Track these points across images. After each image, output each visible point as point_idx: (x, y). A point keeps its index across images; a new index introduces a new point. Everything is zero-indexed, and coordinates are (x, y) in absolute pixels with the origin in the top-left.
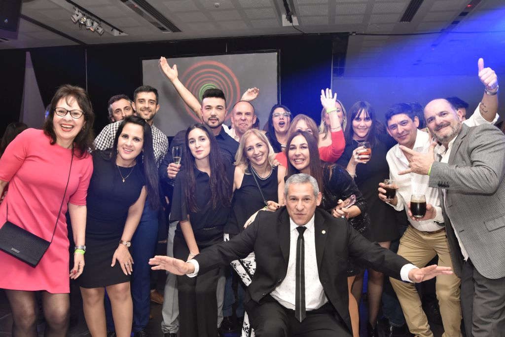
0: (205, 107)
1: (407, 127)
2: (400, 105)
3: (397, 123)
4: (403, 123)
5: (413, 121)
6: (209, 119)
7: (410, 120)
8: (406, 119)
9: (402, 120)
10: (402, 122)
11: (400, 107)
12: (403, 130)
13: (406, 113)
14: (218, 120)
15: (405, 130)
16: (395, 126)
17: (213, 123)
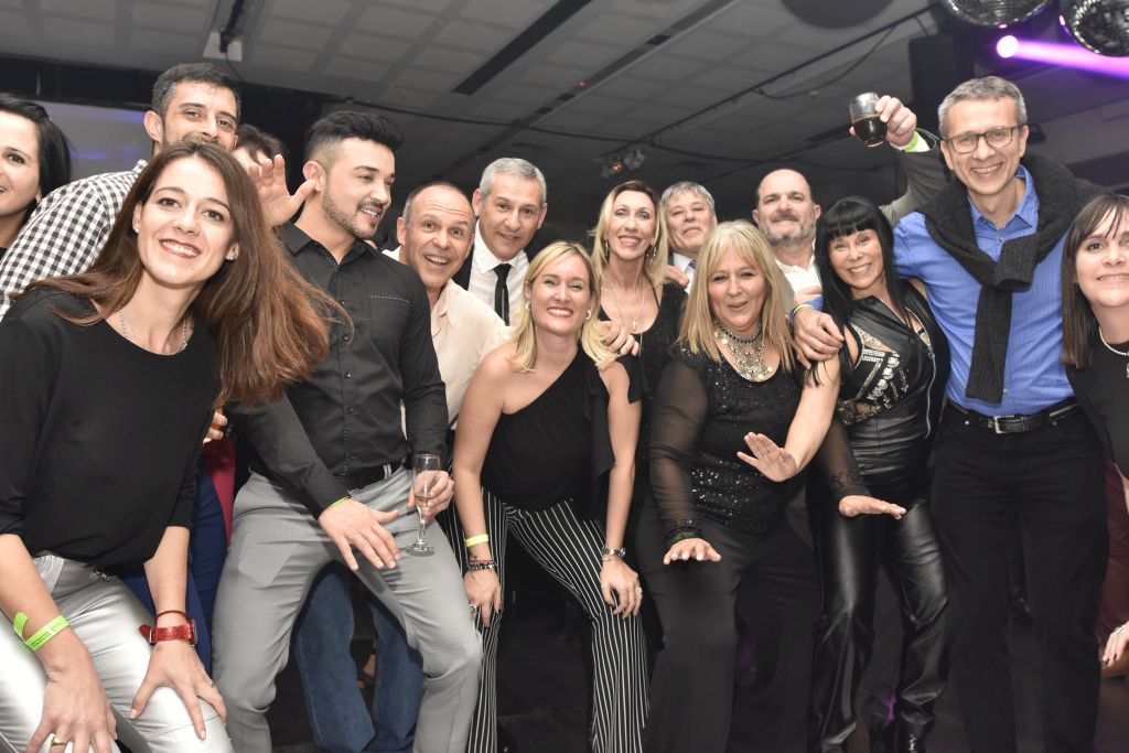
0: (358, 169)
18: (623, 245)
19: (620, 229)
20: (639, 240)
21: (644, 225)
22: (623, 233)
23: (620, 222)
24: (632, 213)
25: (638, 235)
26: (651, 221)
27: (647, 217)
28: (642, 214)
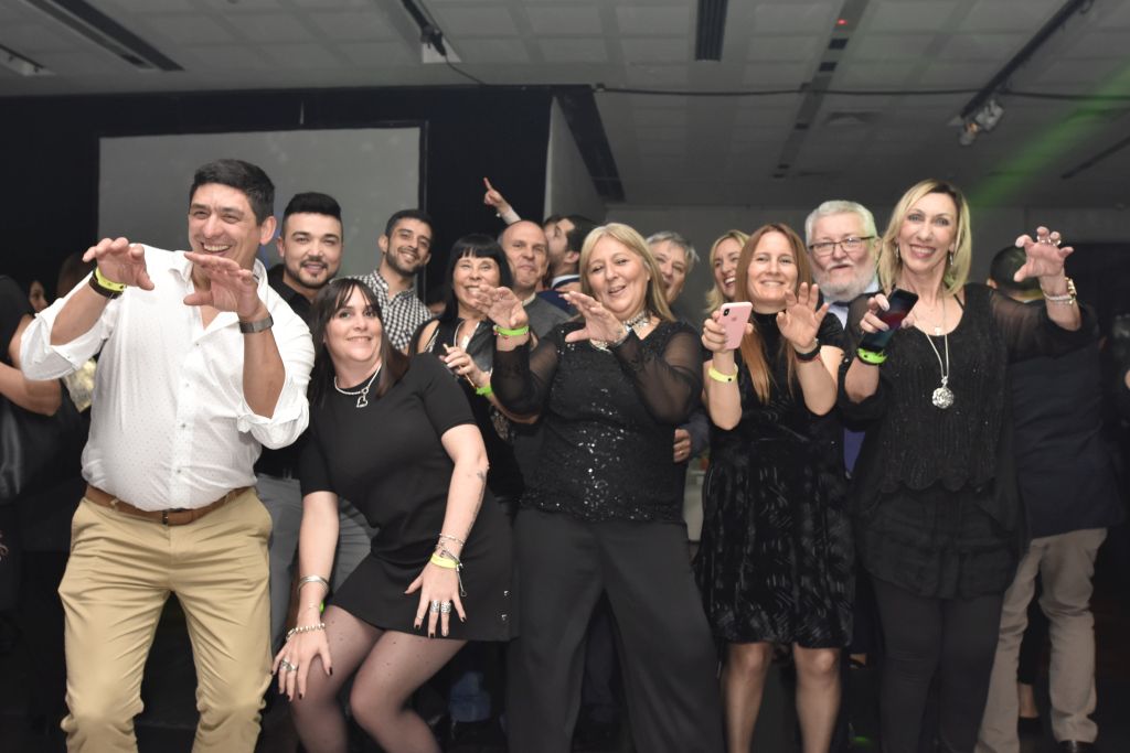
0: (294, 234)
1: (234, 229)
2: (249, 167)
3: (212, 207)
4: (227, 215)
5: (260, 222)
6: (303, 265)
7: (250, 215)
8: (240, 208)
9: (228, 205)
10: (227, 210)
11: (243, 171)
12: (219, 231)
13: (248, 195)
14: (325, 266)
15: (225, 233)
16: (204, 212)
17: (315, 275)
18: (914, 255)
19: (911, 237)
20: (934, 249)
21: (941, 233)
22: (914, 242)
23: (912, 228)
24: (928, 220)
25: (932, 244)
26: (949, 228)
27: (945, 223)
28: (940, 220)
